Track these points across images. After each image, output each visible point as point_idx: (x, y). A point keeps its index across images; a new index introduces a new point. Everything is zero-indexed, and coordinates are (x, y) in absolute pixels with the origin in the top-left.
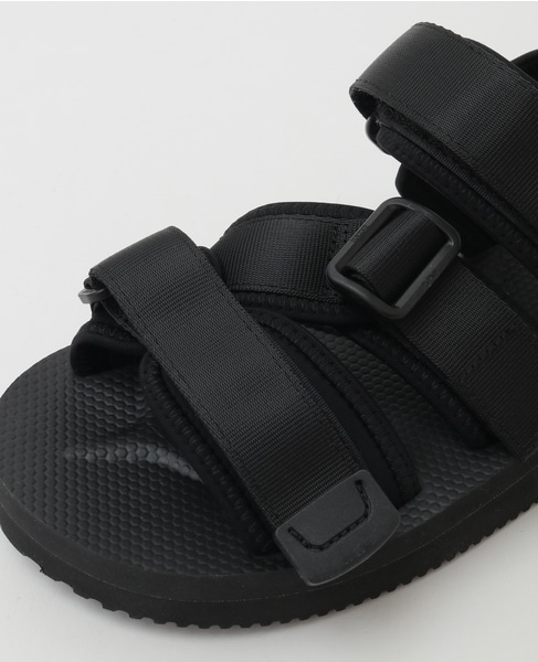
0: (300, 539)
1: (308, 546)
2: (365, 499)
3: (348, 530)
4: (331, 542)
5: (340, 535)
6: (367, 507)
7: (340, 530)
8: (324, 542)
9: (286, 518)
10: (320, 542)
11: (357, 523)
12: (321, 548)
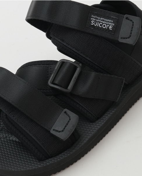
0: (57, 131)
1: (59, 132)
2: (68, 115)
3: (67, 124)
4: (64, 129)
5: (66, 126)
6: (69, 117)
7: (65, 125)
8: (63, 129)
9: (52, 128)
10: (62, 130)
11: (69, 122)
12: (63, 131)
